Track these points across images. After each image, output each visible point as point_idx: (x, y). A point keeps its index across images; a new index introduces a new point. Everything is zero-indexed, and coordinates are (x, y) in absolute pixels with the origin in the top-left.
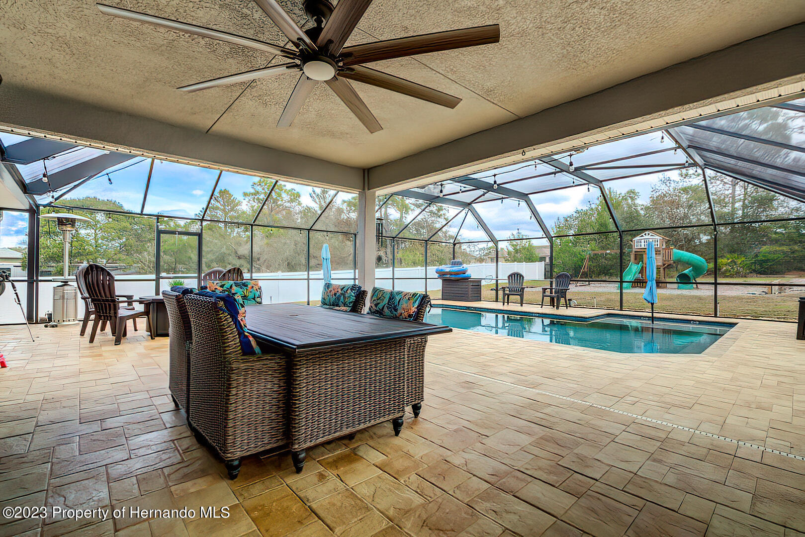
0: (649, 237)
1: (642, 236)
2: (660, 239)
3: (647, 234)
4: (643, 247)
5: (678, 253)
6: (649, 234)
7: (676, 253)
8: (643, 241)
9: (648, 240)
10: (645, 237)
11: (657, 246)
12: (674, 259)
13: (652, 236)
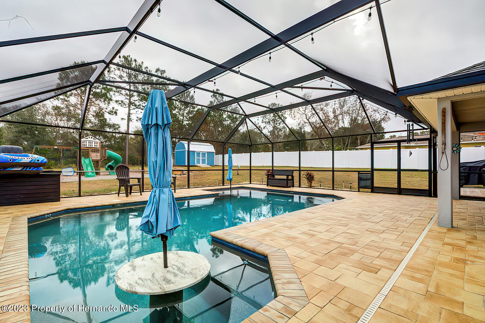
0: (92, 140)
1: (87, 138)
2: (99, 142)
3: (91, 138)
4: (88, 146)
5: (110, 152)
6: (92, 138)
7: (108, 152)
8: (88, 142)
9: (91, 142)
10: (89, 139)
11: (98, 146)
12: (107, 156)
13: (94, 139)
